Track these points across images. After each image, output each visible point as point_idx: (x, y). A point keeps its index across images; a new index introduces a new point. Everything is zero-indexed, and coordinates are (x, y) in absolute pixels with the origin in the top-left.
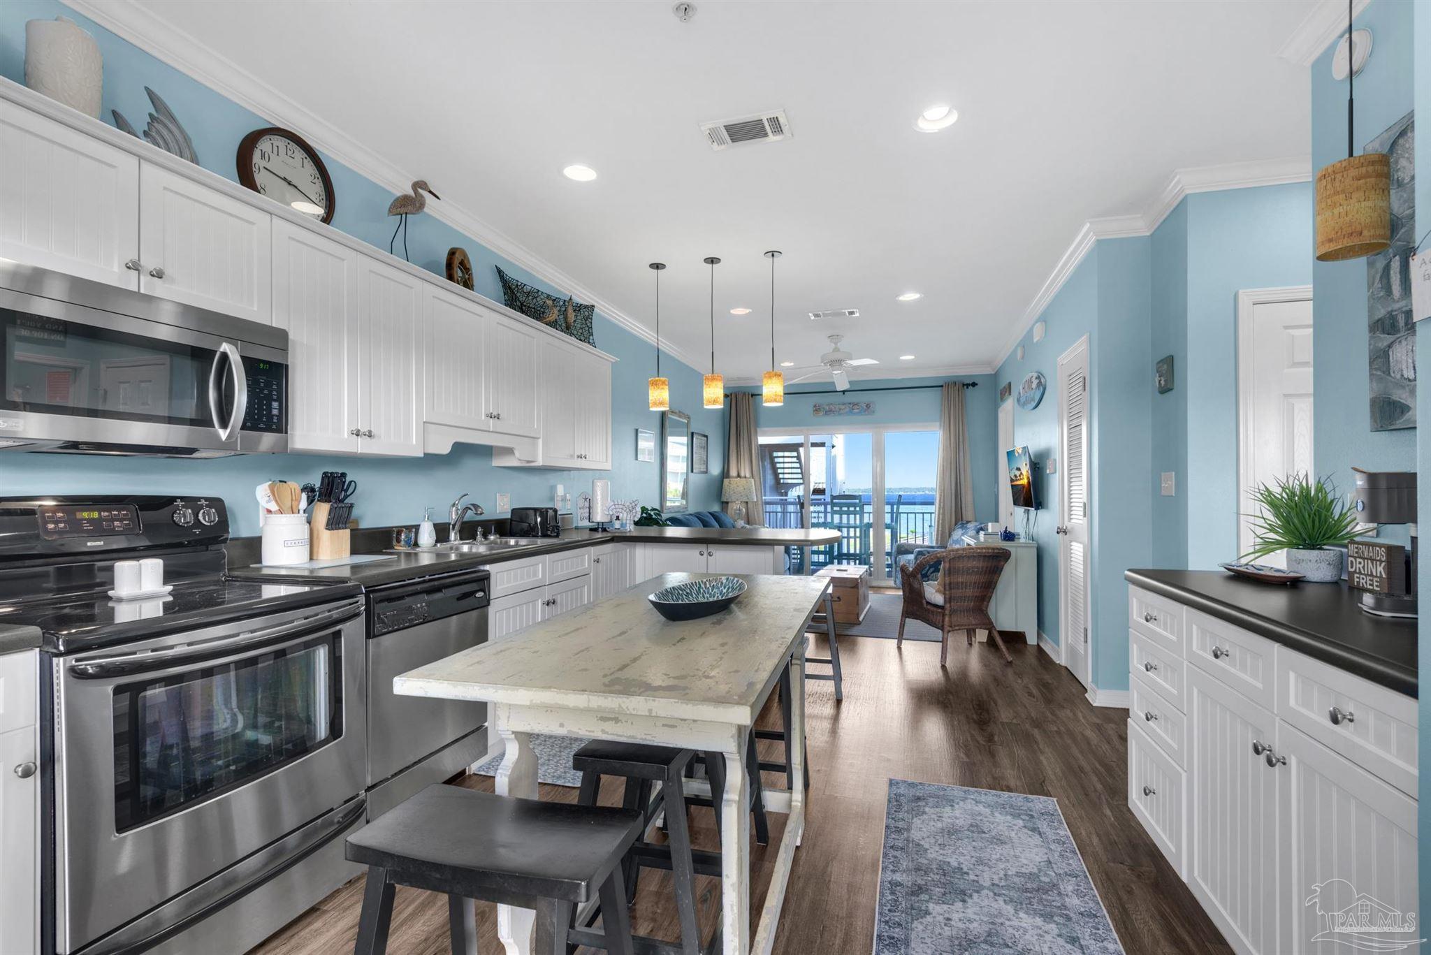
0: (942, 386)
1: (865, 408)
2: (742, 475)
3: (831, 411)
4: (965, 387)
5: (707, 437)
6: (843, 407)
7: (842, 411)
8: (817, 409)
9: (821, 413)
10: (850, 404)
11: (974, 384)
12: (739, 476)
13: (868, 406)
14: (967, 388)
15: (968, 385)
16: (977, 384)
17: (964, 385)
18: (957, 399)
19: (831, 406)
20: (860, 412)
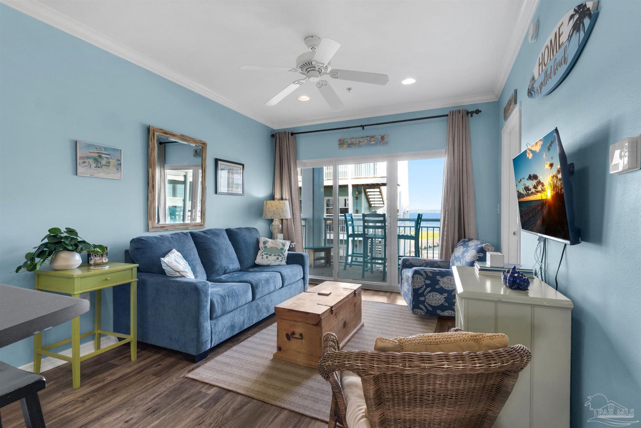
0: (447, 115)
1: (380, 139)
2: (284, 197)
3: (352, 144)
4: (470, 115)
5: (243, 165)
6: (361, 140)
7: (361, 144)
8: (342, 143)
9: (345, 146)
10: (368, 137)
11: (478, 112)
12: (282, 199)
13: (383, 138)
14: (472, 116)
15: (472, 113)
16: (480, 111)
17: (468, 113)
18: (461, 125)
19: (353, 140)
20: (376, 144)
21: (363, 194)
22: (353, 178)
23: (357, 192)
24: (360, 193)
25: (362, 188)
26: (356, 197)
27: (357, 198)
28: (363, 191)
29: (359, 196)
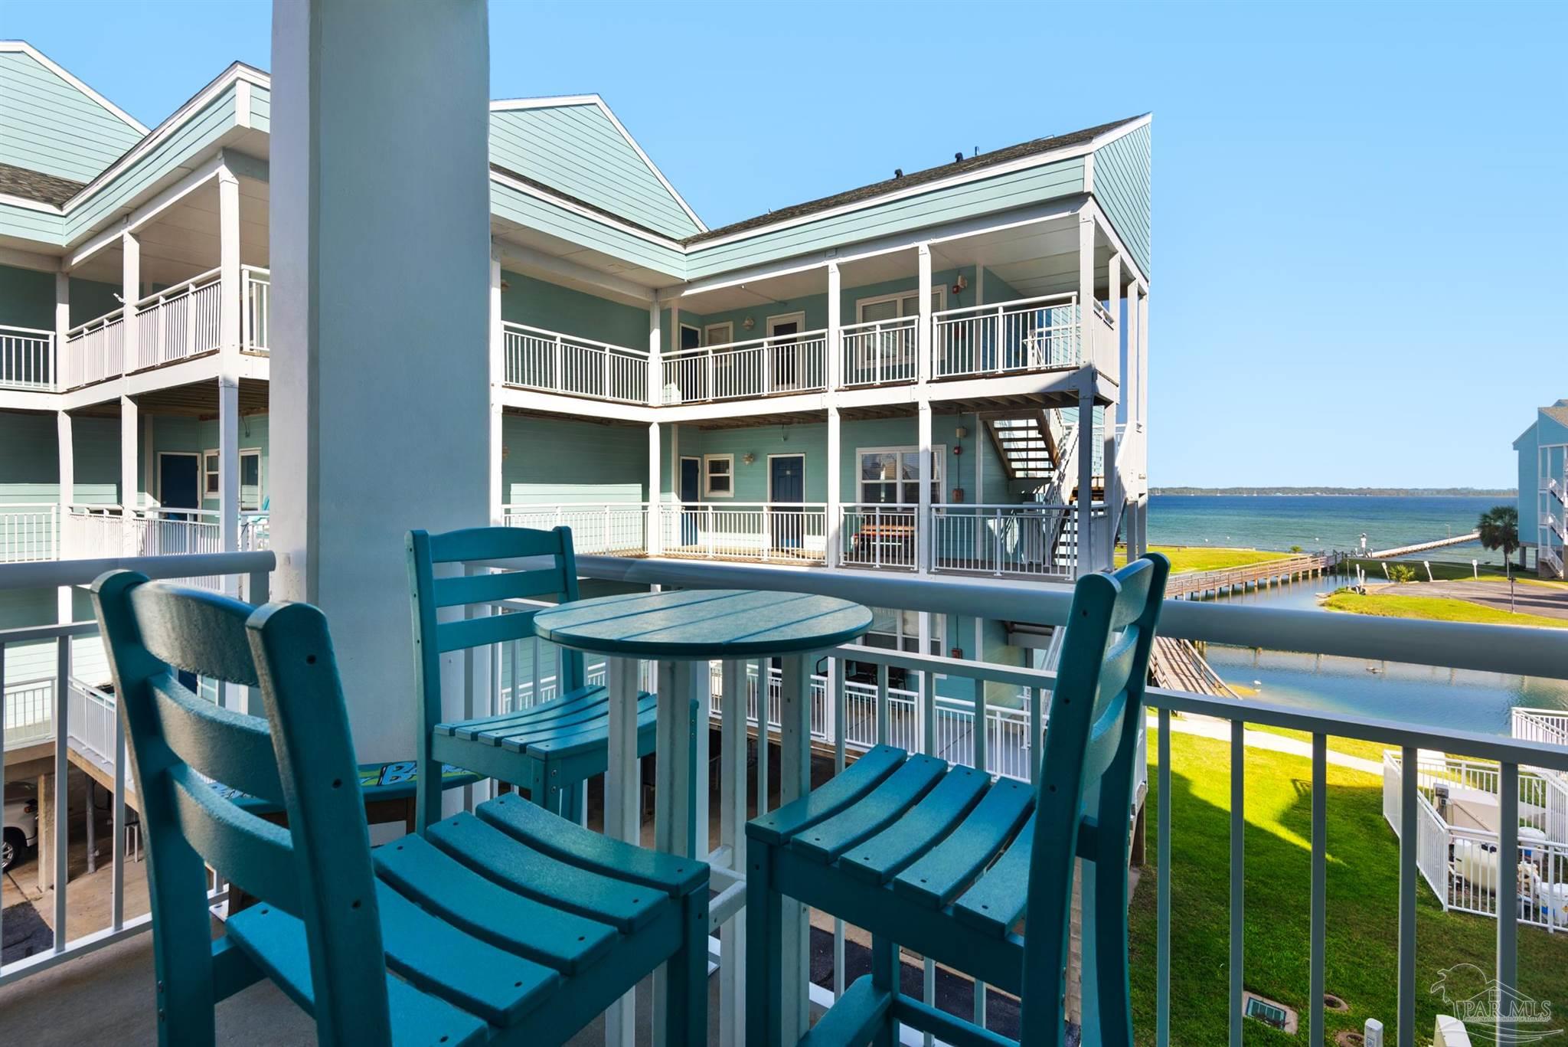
21: (981, 437)
22: (934, 378)
23: (958, 430)
24: (969, 433)
25: (978, 415)
26: (956, 448)
27: (959, 450)
28: (981, 428)
29: (965, 443)
